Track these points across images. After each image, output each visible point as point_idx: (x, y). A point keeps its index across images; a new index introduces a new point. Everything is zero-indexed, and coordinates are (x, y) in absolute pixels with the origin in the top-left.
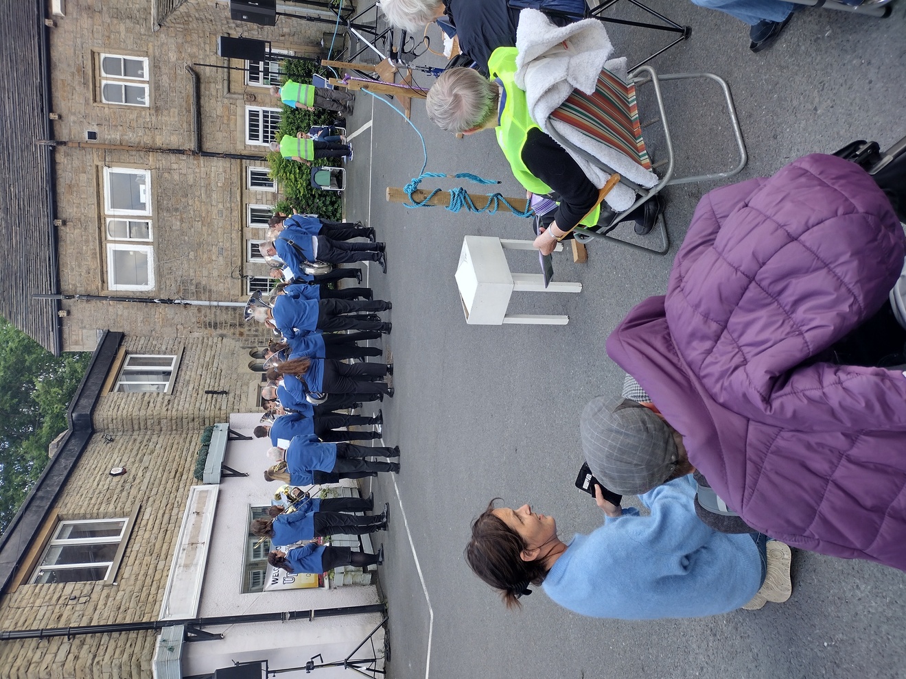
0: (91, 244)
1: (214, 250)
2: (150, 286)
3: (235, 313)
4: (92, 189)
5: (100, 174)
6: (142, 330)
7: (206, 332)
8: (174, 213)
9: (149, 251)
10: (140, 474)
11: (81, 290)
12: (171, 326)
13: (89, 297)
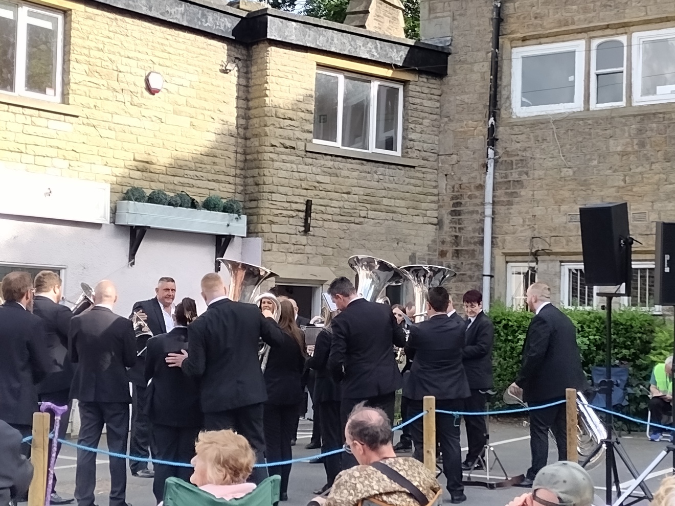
1: (575, 208)
2: (519, 110)
7: (447, 199)
9: (576, 103)
10: (147, 113)
12: (456, 145)
13: (498, 22)
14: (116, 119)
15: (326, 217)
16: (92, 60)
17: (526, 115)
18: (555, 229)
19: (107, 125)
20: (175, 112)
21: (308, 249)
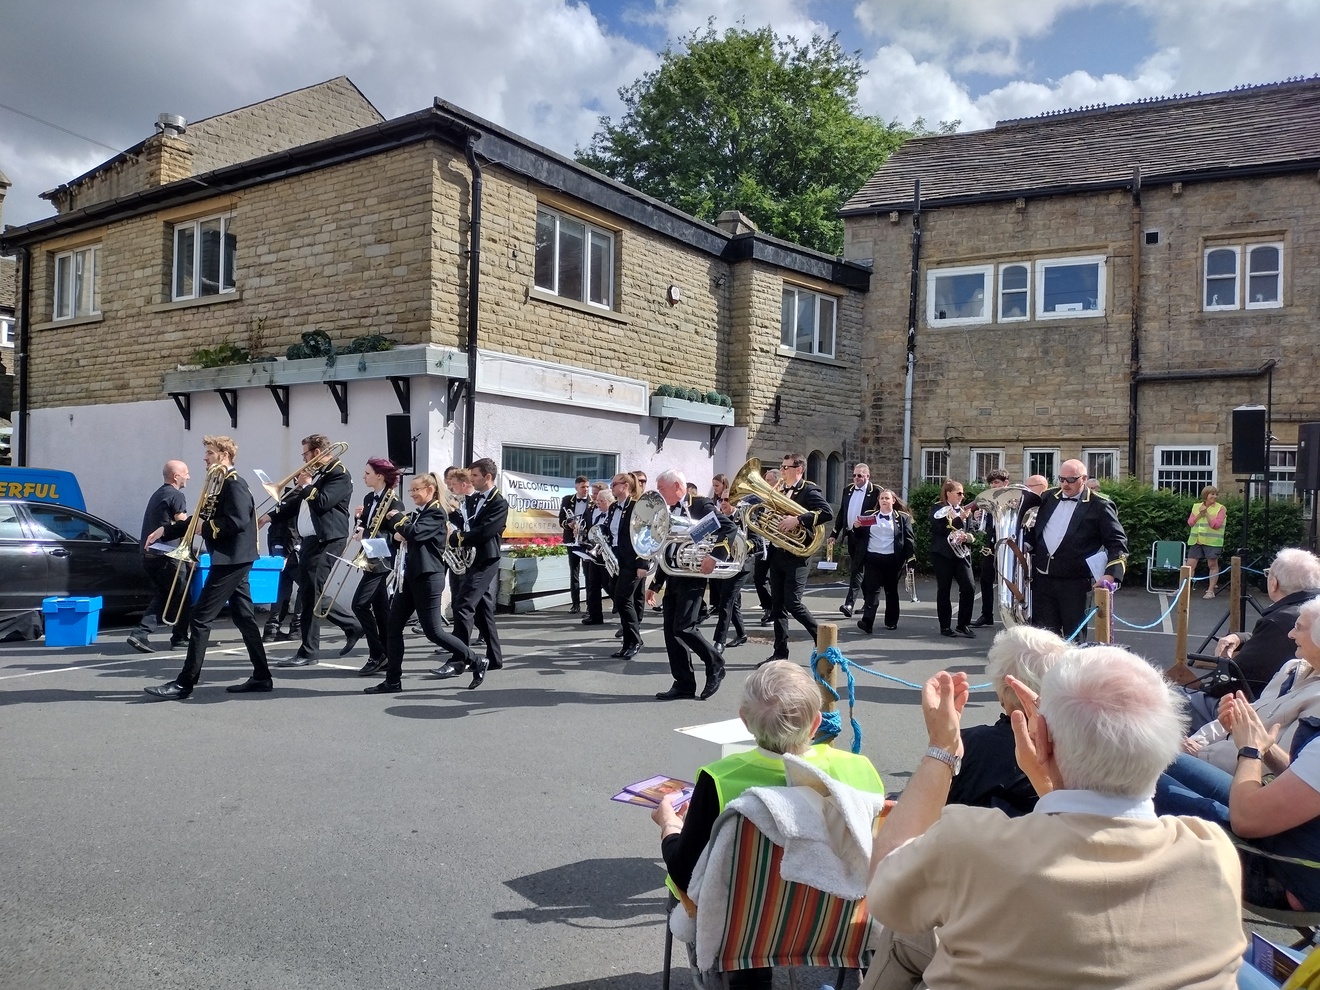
0: (992, 245)
1: (987, 403)
2: (933, 322)
3: (894, 432)
4: (1073, 241)
5: (1094, 251)
6: (871, 314)
7: (868, 395)
8: (1040, 350)
9: (985, 317)
10: (669, 321)
11: (927, 236)
12: (877, 350)
13: (917, 247)
14: (651, 326)
15: (789, 410)
16: (635, 275)
17: (940, 326)
18: (967, 420)
19: (644, 330)
20: (686, 321)
21: (777, 437)
